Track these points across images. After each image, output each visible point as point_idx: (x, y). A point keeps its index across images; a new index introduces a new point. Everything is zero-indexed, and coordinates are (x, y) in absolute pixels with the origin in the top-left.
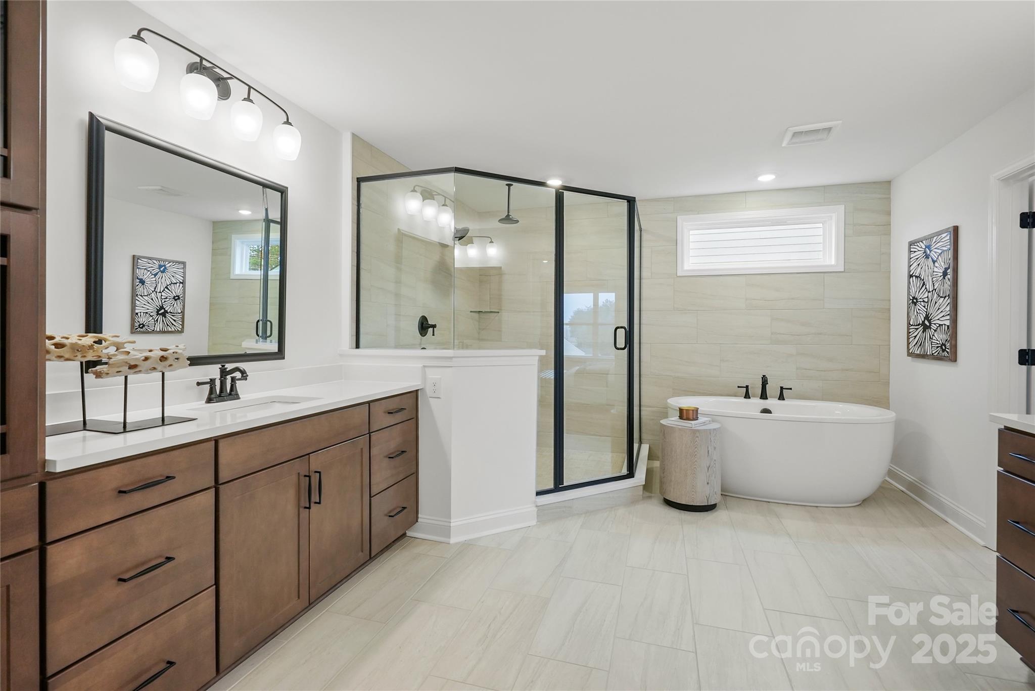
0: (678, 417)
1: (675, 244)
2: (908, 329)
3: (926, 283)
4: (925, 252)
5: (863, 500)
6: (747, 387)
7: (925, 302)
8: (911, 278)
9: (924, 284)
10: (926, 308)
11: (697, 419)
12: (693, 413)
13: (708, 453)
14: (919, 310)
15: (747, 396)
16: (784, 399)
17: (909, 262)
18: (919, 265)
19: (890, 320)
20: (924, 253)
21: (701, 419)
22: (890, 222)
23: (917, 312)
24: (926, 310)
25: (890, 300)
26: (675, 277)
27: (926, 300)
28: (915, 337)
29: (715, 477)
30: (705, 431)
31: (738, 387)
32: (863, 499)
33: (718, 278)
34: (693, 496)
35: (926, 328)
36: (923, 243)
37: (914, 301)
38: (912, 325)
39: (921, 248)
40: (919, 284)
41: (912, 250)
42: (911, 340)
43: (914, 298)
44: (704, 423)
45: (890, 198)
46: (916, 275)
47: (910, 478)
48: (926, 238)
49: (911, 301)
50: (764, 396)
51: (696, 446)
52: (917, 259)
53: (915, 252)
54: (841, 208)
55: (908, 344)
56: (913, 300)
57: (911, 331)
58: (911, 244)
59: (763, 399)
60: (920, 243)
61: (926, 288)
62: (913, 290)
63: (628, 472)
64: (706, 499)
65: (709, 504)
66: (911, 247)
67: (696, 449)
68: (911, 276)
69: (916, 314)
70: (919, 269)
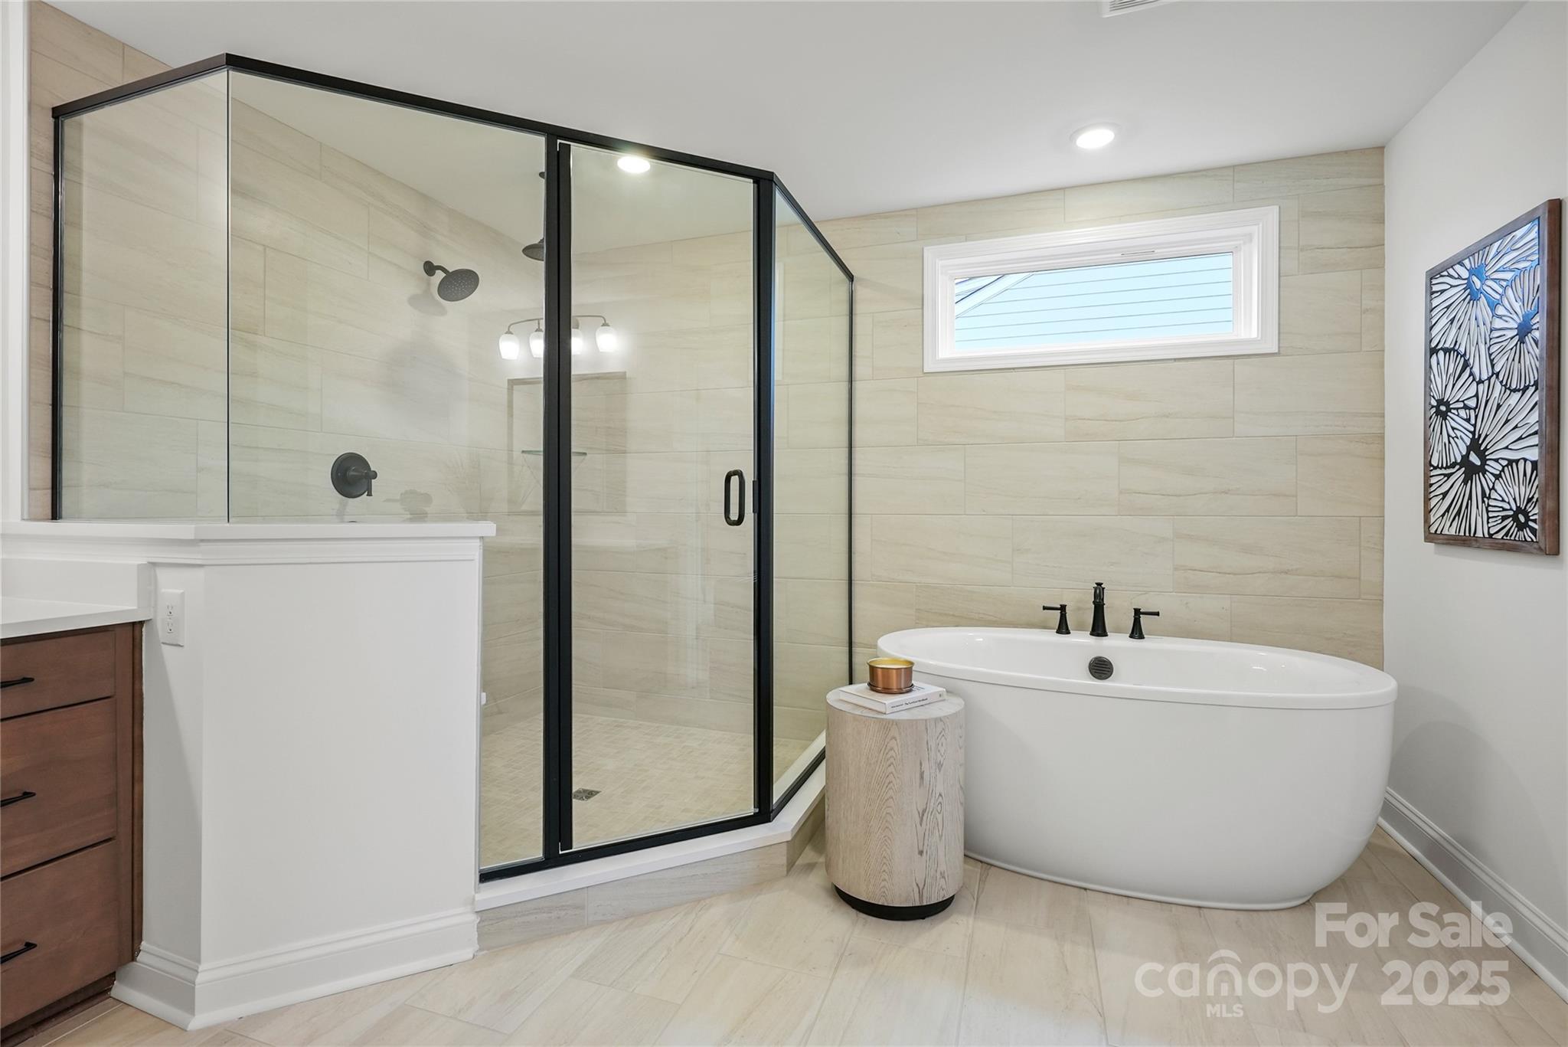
0: (866, 685)
1: (920, 307)
2: (1427, 477)
3: (1471, 361)
4: (1469, 286)
5: (1315, 894)
6: (1063, 608)
7: (1470, 409)
8: (1434, 356)
9: (1466, 365)
10: (1473, 422)
11: (909, 688)
12: (899, 676)
13: (922, 777)
14: (1453, 429)
15: (1063, 628)
16: (1141, 637)
17: (1428, 318)
18: (1452, 321)
19: (1383, 459)
20: (1465, 289)
21: (923, 688)
22: (1384, 240)
23: (1449, 436)
24: (1472, 429)
25: (1383, 416)
26: (921, 374)
27: (1472, 403)
28: (1445, 495)
29: (941, 837)
30: (913, 723)
31: (1045, 608)
32: (1315, 891)
33: (1008, 374)
34: (883, 883)
35: (1471, 472)
36: (1463, 265)
37: (1442, 409)
38: (1435, 468)
39: (1460, 277)
40: (1453, 365)
41: (1435, 288)
42: (1433, 502)
43: (1440, 402)
44: (924, 702)
45: (1382, 185)
46: (1447, 345)
47: (1435, 829)
48: (1470, 253)
49: (1434, 410)
50: (1099, 629)
51: (892, 760)
52: (1448, 307)
53: (1443, 291)
54: (1271, 214)
55: (1428, 511)
56: (1437, 407)
57: (1433, 480)
58: (1433, 275)
59: (1098, 635)
60: (1457, 267)
61: (1471, 374)
62: (1438, 383)
63: (757, 810)
64: (916, 890)
65: (925, 904)
66: (1434, 282)
67: (891, 769)
68: (1433, 351)
69: (1446, 440)
70: (1454, 330)
